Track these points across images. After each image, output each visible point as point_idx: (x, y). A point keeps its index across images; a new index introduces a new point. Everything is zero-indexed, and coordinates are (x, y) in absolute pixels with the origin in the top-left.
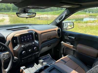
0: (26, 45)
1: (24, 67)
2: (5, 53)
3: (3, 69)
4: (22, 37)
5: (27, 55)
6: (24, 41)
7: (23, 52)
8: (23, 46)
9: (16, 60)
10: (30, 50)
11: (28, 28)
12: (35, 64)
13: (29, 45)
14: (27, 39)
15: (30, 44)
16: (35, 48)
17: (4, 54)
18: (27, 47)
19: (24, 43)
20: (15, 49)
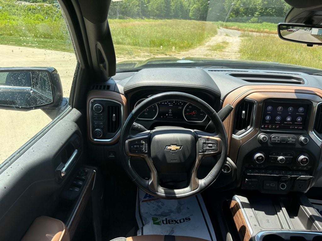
0: (273, 136)
1: (245, 200)
2: (211, 137)
3: (193, 175)
4: (270, 108)
5: (266, 170)
6: (273, 121)
7: (258, 155)
8: (262, 136)
9: (228, 169)
10: (280, 158)
11: (300, 83)
12: (284, 209)
13: (283, 140)
14: (283, 119)
15: (290, 138)
16: (302, 157)
17: (208, 139)
18: (274, 143)
19: (268, 128)
20: (238, 136)
